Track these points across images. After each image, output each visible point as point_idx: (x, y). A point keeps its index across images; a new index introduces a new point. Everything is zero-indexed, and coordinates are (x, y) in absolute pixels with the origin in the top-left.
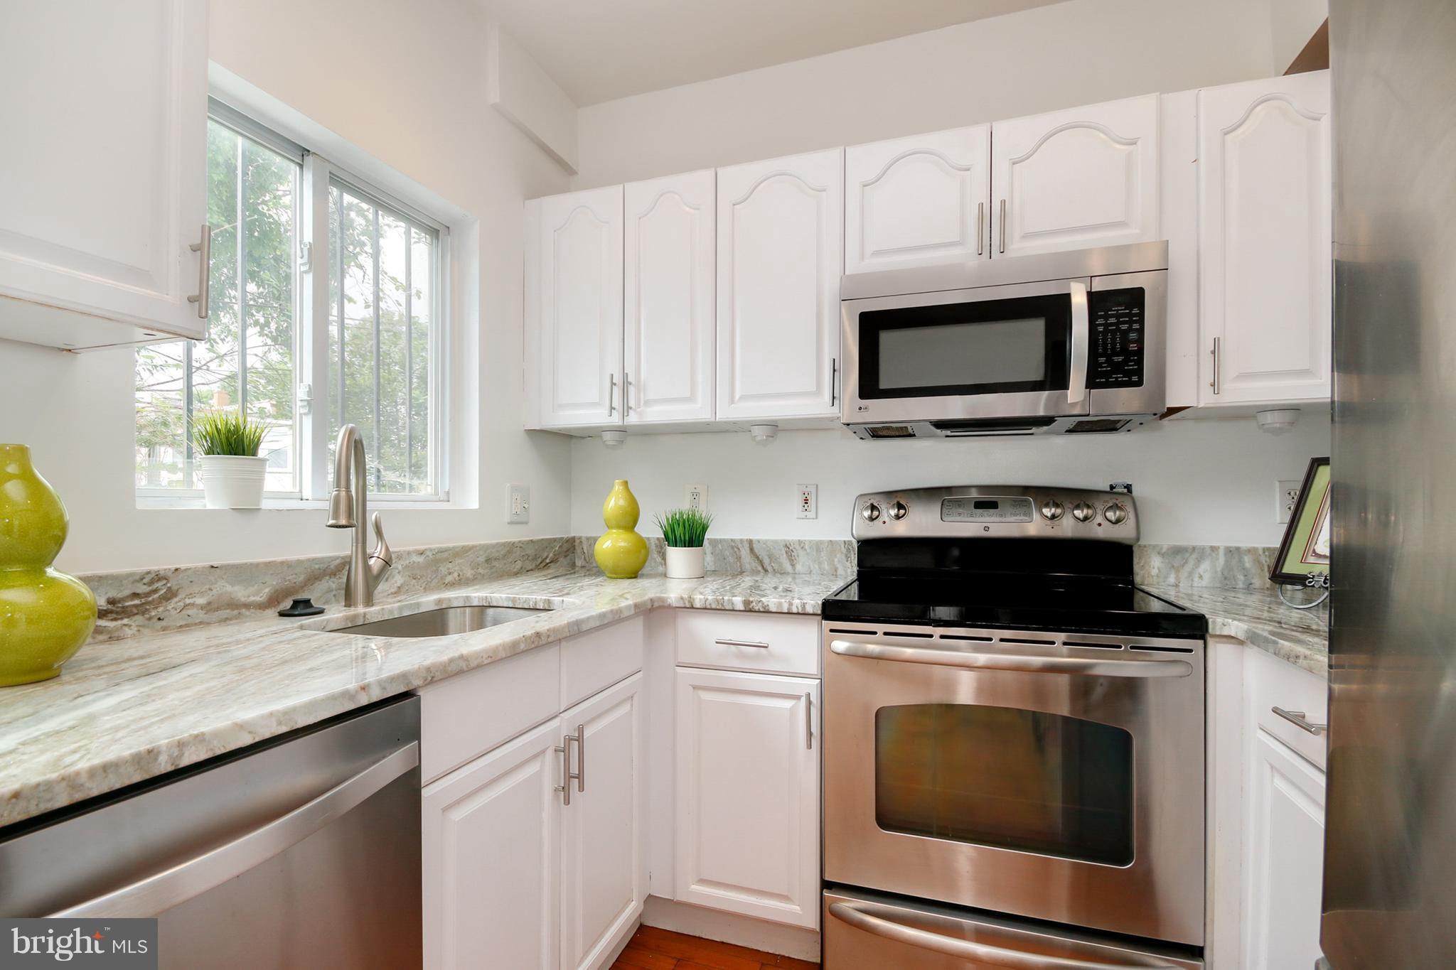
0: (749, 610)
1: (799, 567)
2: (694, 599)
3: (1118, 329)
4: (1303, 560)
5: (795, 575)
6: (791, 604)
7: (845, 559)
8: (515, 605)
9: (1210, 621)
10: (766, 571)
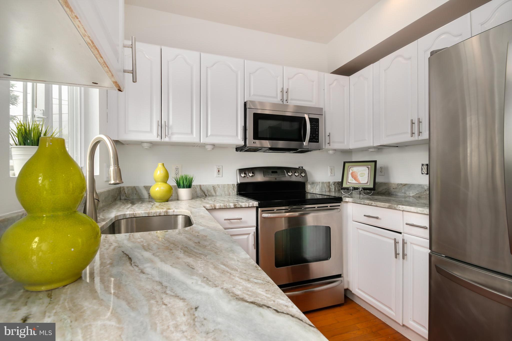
0: (235, 208)
1: (218, 194)
2: (216, 206)
3: (314, 128)
4: (346, 184)
5: (216, 196)
6: (249, 204)
7: (232, 190)
8: (149, 215)
9: (343, 198)
10: (206, 195)
